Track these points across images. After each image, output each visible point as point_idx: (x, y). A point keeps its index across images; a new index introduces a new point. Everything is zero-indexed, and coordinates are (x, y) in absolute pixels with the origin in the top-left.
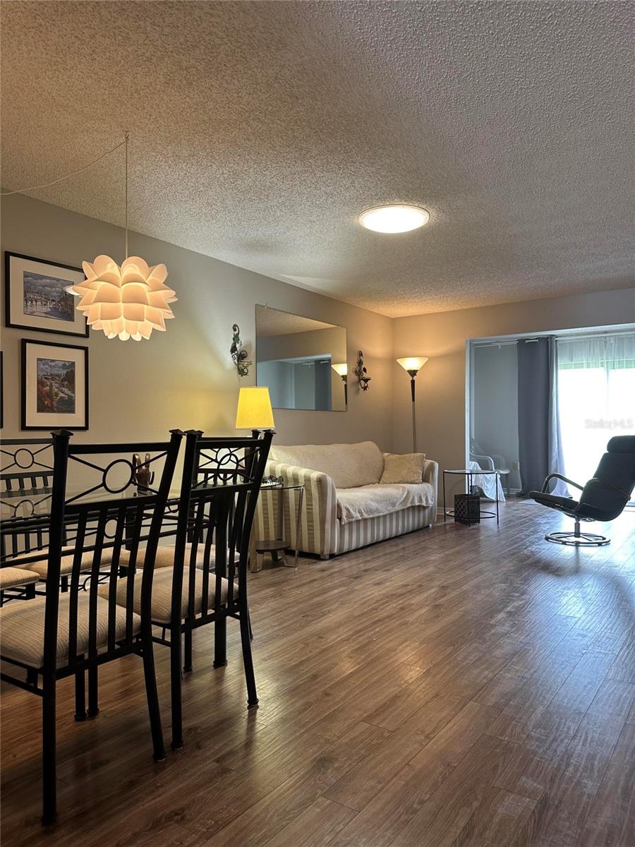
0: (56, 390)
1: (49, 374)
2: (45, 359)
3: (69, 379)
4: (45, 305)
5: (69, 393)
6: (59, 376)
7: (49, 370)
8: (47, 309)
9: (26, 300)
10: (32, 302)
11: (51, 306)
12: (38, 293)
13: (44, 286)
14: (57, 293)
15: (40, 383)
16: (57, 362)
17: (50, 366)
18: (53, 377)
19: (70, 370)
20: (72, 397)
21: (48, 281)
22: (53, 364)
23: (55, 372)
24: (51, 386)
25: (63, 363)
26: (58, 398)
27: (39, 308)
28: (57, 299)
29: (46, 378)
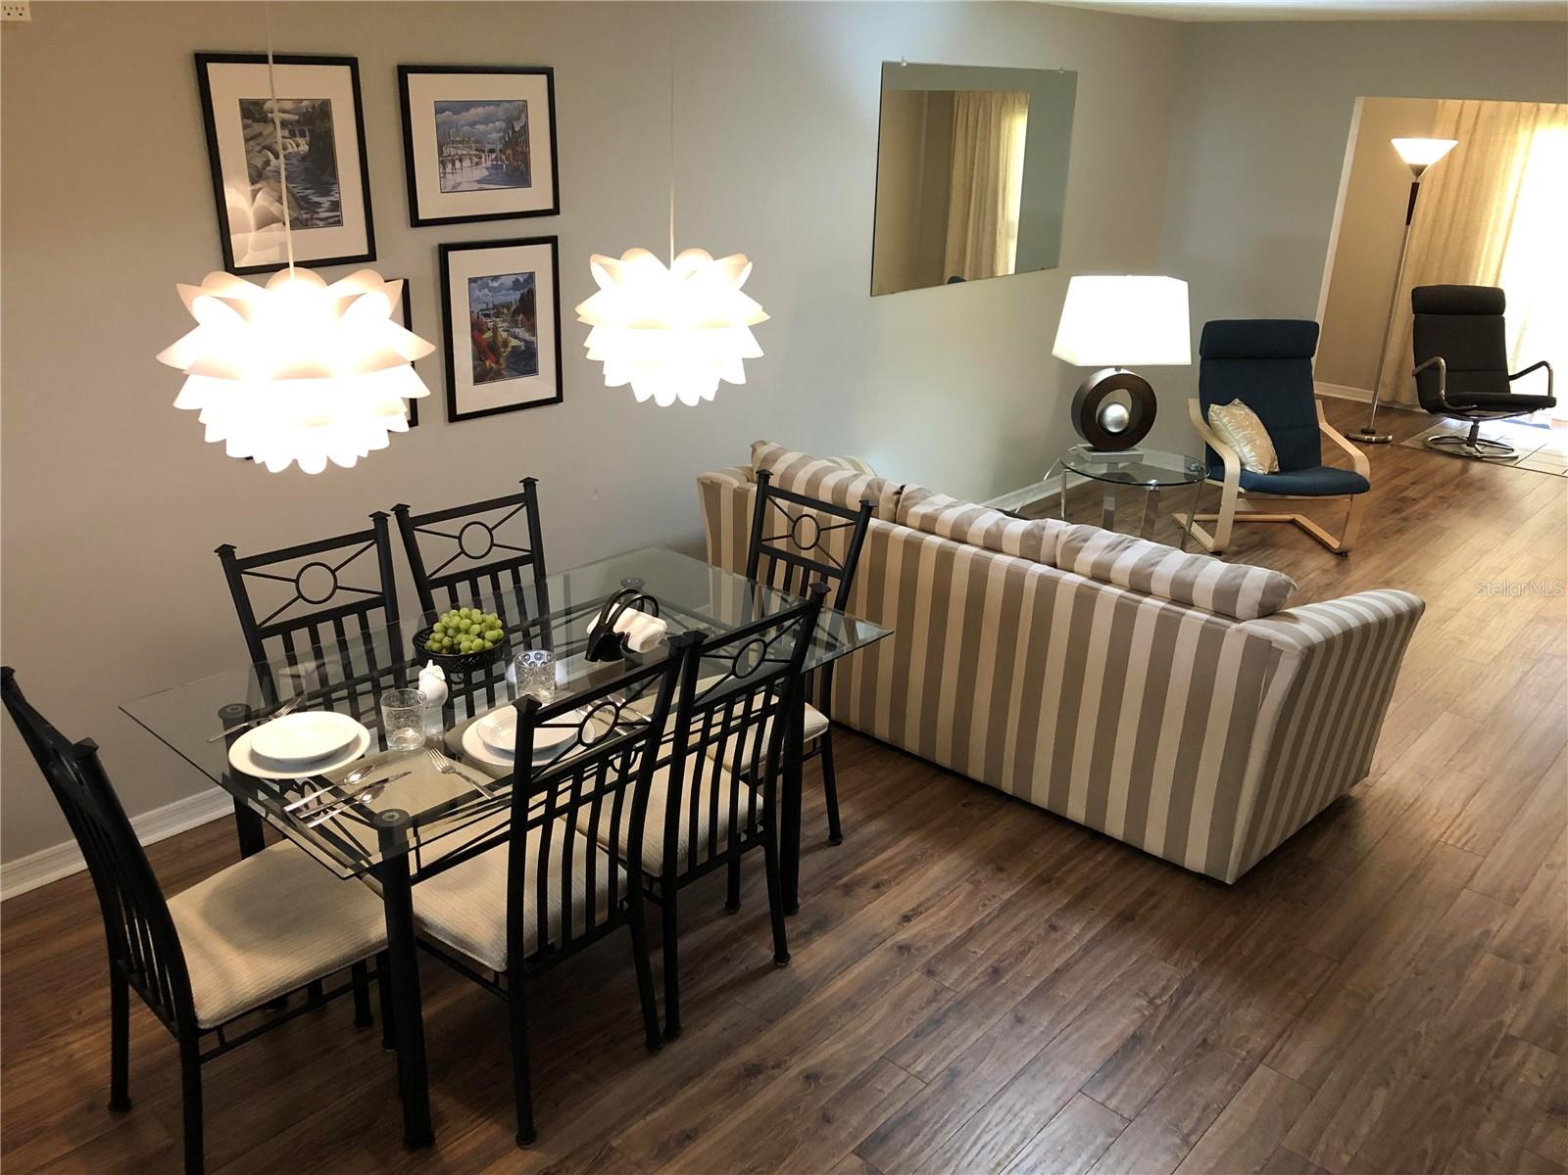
0: (505, 335)
1: (491, 306)
2: (481, 278)
3: (526, 307)
4: (477, 164)
5: (527, 336)
6: (507, 306)
7: (490, 299)
8: (481, 172)
9: (443, 163)
10: (454, 165)
11: (489, 164)
12: (461, 142)
13: (472, 124)
14: (498, 132)
15: (477, 328)
16: (503, 279)
17: (492, 290)
18: (497, 311)
19: (526, 290)
20: (532, 343)
21: (480, 110)
22: (495, 284)
23: (500, 299)
24: (495, 330)
25: (513, 278)
26: (509, 349)
27: (470, 173)
28: (500, 147)
29: (487, 316)
